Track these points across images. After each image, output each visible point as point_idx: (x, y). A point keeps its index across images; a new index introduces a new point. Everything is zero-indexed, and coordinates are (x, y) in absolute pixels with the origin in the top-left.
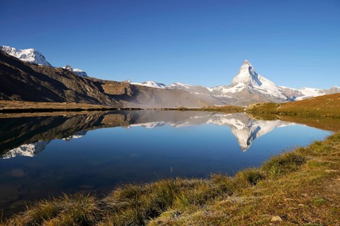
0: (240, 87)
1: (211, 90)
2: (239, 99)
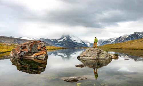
0: (65, 39)
1: (52, 41)
2: (65, 44)
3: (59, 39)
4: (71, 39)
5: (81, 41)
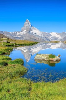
1: (11, 33)
2: (25, 38)
3: (19, 32)
4: (31, 32)
5: (42, 34)
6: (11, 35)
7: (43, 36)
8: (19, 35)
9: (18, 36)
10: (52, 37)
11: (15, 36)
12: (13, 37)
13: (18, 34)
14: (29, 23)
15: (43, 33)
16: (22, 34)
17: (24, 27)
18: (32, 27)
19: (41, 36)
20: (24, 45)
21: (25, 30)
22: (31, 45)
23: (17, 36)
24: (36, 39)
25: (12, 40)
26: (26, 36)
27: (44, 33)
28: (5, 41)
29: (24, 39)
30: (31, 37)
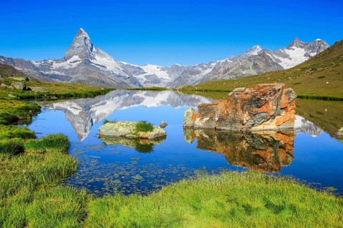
0: (74, 62)
1: (37, 64)
2: (74, 76)
3: (57, 61)
4: (92, 61)
5: (121, 69)
6: (36, 69)
7: (123, 74)
8: (59, 69)
9: (57, 73)
10: (145, 77)
11: (47, 73)
12: (42, 74)
13: (55, 65)
14: (85, 38)
15: (123, 66)
16: (67, 67)
17: (73, 48)
18: (94, 49)
19: (117, 73)
20: (72, 96)
21: (76, 58)
22: (90, 97)
23: (52, 72)
24: (104, 80)
25: (39, 83)
26: (77, 73)
27: (127, 65)
28: (19, 86)
29: (73, 80)
30: (91, 76)
